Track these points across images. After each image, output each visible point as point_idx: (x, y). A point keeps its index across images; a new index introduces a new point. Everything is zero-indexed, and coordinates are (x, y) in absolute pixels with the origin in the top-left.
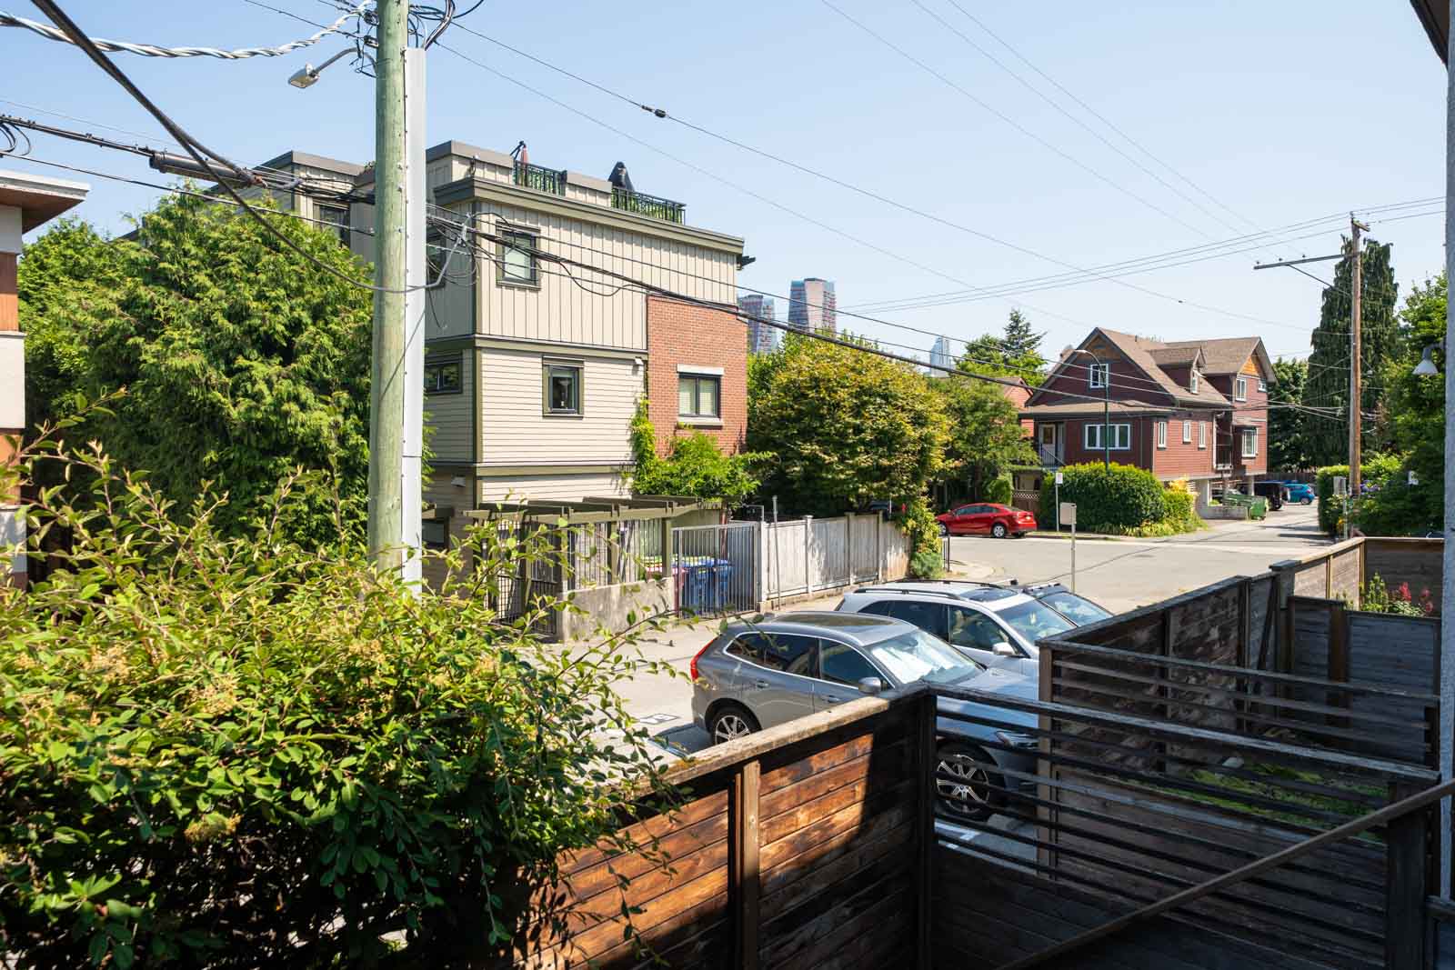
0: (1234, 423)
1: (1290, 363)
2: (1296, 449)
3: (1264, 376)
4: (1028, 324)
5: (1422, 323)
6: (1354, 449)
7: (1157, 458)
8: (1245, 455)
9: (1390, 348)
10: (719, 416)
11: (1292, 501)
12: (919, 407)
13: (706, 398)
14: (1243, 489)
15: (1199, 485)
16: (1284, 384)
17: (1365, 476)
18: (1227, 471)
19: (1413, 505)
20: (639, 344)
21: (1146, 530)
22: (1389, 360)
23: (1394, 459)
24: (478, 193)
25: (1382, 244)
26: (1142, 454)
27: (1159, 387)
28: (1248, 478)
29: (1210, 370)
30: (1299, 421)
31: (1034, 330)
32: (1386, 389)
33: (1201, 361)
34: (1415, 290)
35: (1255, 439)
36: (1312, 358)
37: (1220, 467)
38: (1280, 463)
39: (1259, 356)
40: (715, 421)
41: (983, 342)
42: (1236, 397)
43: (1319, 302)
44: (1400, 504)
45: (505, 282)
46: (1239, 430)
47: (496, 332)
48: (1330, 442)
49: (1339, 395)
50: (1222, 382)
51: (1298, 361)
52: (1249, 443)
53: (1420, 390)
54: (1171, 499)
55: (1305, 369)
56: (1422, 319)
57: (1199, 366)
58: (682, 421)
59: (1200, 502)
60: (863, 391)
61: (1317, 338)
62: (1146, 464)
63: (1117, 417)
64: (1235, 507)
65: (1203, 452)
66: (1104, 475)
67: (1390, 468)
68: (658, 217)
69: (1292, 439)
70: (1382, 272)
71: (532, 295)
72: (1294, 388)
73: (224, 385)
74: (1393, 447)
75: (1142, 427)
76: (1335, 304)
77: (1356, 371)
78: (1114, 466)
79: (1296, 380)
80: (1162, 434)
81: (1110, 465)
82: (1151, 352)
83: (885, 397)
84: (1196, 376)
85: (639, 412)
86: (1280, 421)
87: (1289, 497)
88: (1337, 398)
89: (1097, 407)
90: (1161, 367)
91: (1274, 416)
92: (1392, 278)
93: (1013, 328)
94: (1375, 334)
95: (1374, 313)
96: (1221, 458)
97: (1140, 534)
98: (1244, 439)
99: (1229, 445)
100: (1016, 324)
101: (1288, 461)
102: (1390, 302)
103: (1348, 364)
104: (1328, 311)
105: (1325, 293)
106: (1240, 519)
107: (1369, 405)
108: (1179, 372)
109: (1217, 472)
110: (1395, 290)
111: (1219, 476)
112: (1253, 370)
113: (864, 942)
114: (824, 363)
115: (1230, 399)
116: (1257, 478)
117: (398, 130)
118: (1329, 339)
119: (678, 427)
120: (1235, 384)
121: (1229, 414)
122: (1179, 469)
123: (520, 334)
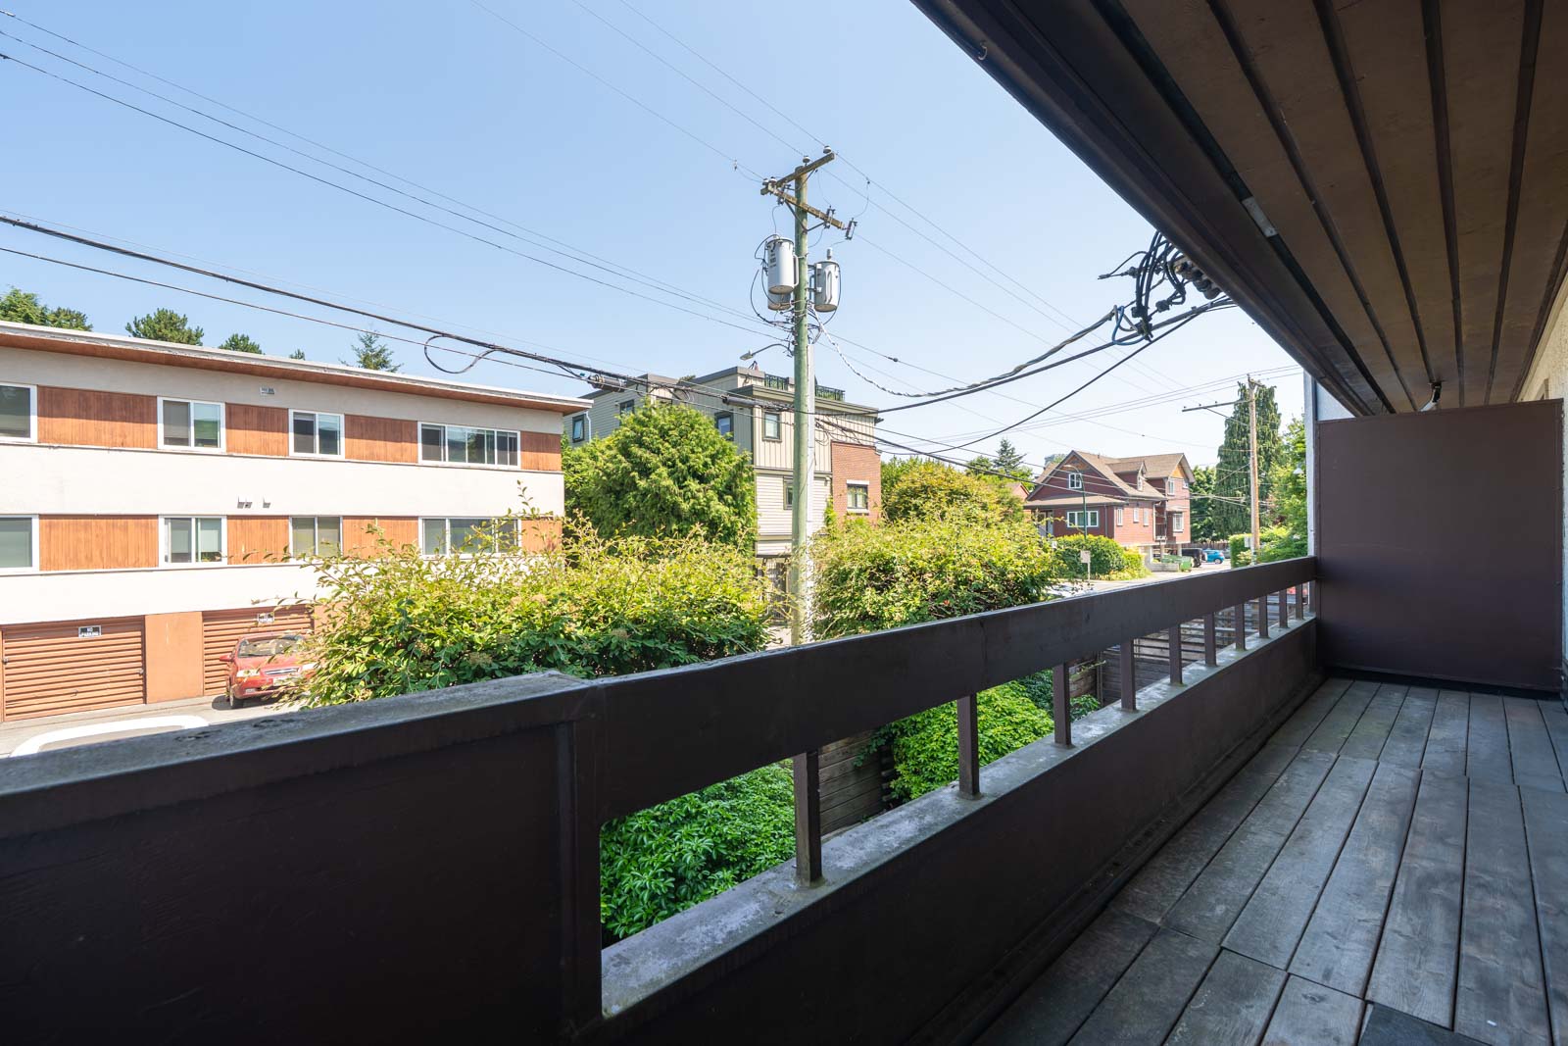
0: (1167, 509)
1: (1204, 469)
2: (1210, 527)
3: (1187, 478)
4: (1013, 449)
5: (1298, 445)
6: (1254, 522)
7: (1117, 531)
8: (1175, 530)
9: (1276, 458)
10: (867, 508)
11: (1208, 561)
12: (985, 501)
13: (860, 498)
14: (1173, 552)
15: (1146, 548)
16: (1200, 483)
17: (1263, 541)
18: (1163, 541)
19: (1296, 550)
20: (828, 469)
21: (1114, 576)
22: (1277, 466)
23: (1282, 529)
24: (755, 393)
25: (1268, 387)
26: (1107, 528)
27: (1111, 483)
28: (1177, 546)
29: (1151, 475)
30: (1210, 509)
31: (1017, 452)
32: (1276, 485)
33: (1144, 471)
34: (1294, 420)
35: (1182, 519)
36: (1219, 466)
37: (1159, 538)
38: (1198, 537)
39: (1183, 465)
40: (865, 511)
41: (978, 460)
42: (1167, 493)
43: (1223, 428)
44: (1288, 550)
45: (766, 439)
46: (1171, 514)
47: (762, 465)
48: (1234, 522)
49: (1240, 490)
50: (1158, 483)
51: (1210, 468)
52: (1178, 521)
53: (1299, 484)
54: (1129, 557)
55: (1215, 472)
56: (1299, 442)
57: (1143, 473)
58: (849, 511)
59: (1147, 562)
60: (952, 492)
61: (1222, 453)
62: (1111, 536)
63: (1091, 507)
64: (1170, 564)
65: (1146, 528)
66: (1084, 542)
67: (1280, 535)
68: (831, 399)
69: (1206, 521)
70: (1268, 406)
71: (778, 445)
72: (1206, 485)
73: (680, 494)
74: (1282, 520)
75: (1107, 511)
76: (1236, 430)
77: (1254, 473)
78: (1090, 537)
79: (1209, 480)
80: (1120, 516)
81: (1087, 537)
82: (1109, 465)
83: (965, 495)
84: (1141, 479)
85: (828, 506)
86: (1198, 507)
87: (1206, 558)
88: (1238, 492)
89: (1078, 501)
90: (1116, 474)
91: (1194, 504)
92: (1276, 410)
93: (1002, 452)
94: (1265, 448)
95: (1264, 434)
96: (1159, 532)
97: (1109, 579)
98: (1175, 519)
99: (1164, 525)
100: (1005, 448)
101: (1204, 535)
102: (1274, 427)
103: (1248, 468)
104: (1230, 433)
105: (1228, 421)
106: (1174, 571)
107: (1263, 496)
108: (1130, 477)
109: (1156, 541)
110: (1279, 417)
111: (1158, 544)
112: (1179, 475)
113: (1082, 683)
114: (928, 477)
115: (1163, 492)
116: (1183, 545)
117: (806, 380)
118: (1233, 452)
119: (848, 514)
120: (1167, 484)
121: (1163, 502)
122: (1133, 539)
123: (773, 466)
